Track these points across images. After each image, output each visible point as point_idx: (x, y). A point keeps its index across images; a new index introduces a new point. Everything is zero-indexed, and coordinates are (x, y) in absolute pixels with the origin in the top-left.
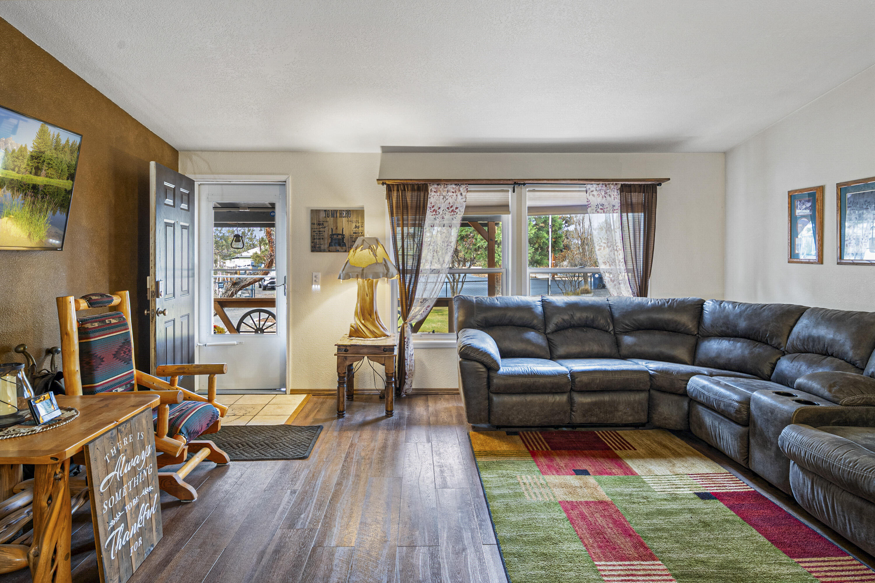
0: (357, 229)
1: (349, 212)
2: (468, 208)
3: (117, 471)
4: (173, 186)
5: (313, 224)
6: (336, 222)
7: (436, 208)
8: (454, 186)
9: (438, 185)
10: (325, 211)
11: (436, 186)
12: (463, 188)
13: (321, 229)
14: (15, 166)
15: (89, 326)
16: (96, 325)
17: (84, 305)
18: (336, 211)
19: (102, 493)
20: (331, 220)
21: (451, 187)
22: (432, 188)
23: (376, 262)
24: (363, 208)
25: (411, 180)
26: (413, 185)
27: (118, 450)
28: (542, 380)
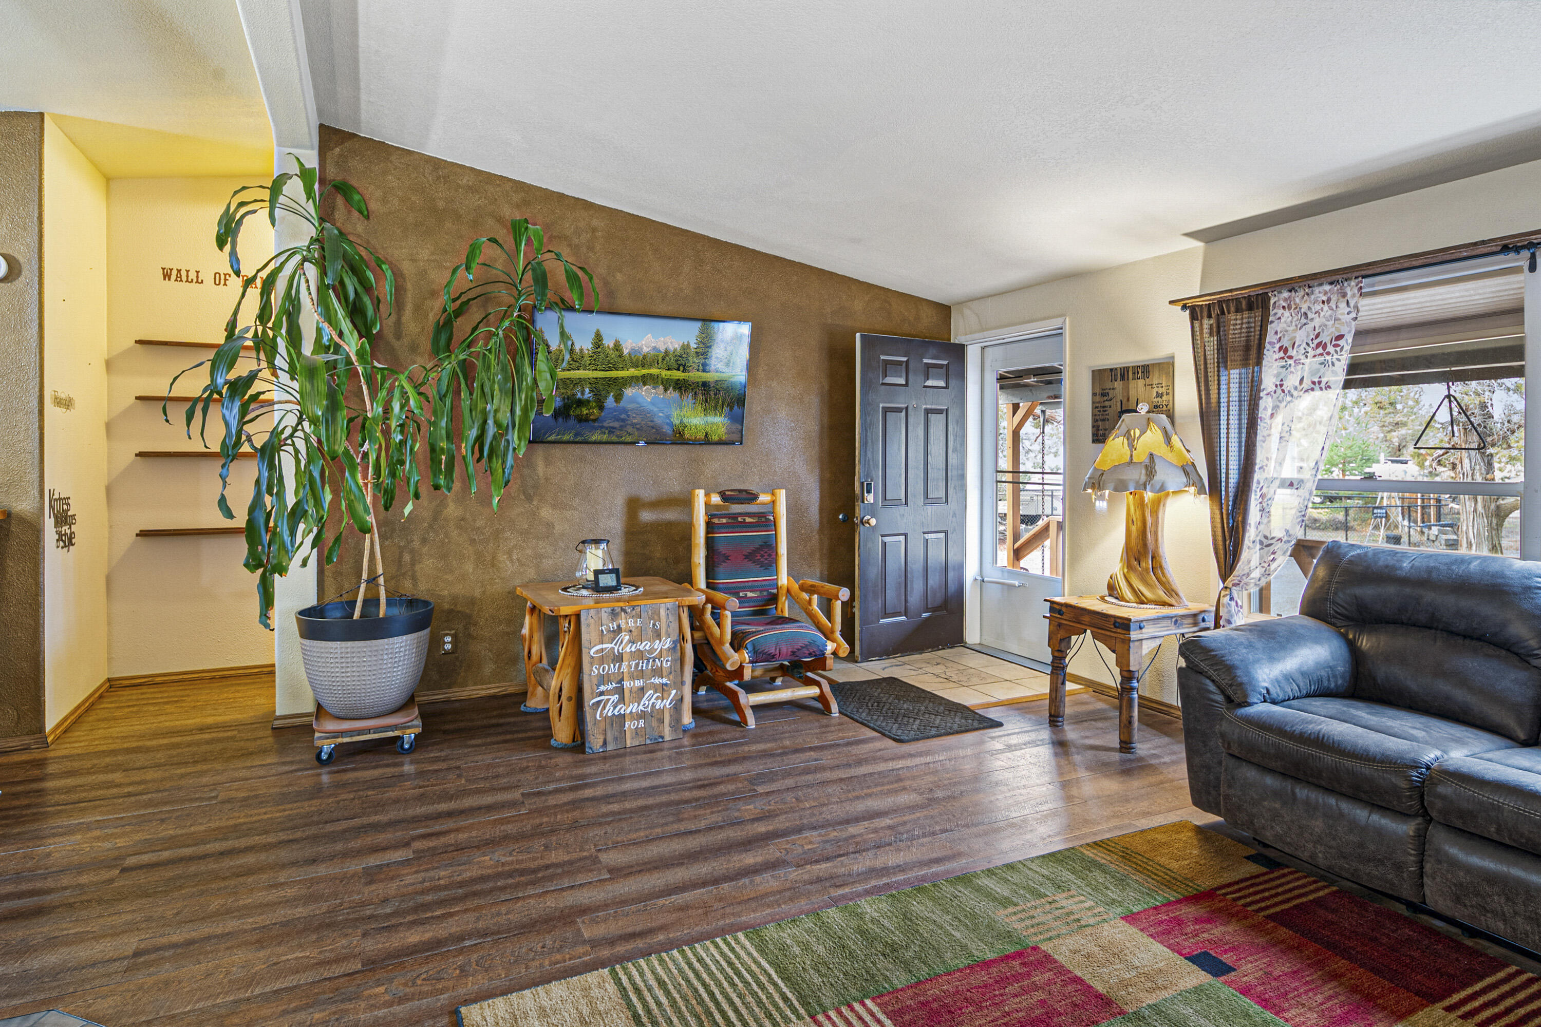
0: (1159, 399)
1: (1145, 370)
2: (1361, 334)
3: (616, 644)
4: (905, 359)
5: (1094, 394)
6: (1127, 389)
7: (1285, 343)
8: (1327, 287)
9: (1290, 291)
10: (1111, 370)
11: (1286, 294)
12: (1351, 289)
13: (1107, 403)
14: (680, 365)
15: (716, 521)
16: (724, 521)
17: (716, 499)
18: (1128, 368)
19: (592, 657)
20: (1118, 385)
21: (1321, 291)
22: (1278, 299)
23: (1128, 459)
24: (1173, 357)
25: (1231, 291)
26: (1237, 300)
27: (619, 626)
28: (1329, 759)
